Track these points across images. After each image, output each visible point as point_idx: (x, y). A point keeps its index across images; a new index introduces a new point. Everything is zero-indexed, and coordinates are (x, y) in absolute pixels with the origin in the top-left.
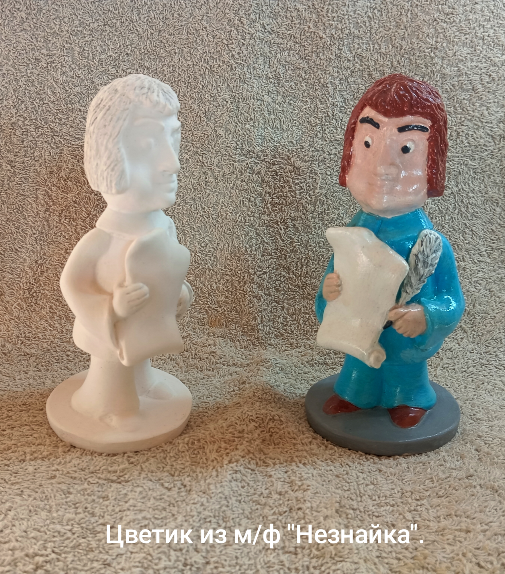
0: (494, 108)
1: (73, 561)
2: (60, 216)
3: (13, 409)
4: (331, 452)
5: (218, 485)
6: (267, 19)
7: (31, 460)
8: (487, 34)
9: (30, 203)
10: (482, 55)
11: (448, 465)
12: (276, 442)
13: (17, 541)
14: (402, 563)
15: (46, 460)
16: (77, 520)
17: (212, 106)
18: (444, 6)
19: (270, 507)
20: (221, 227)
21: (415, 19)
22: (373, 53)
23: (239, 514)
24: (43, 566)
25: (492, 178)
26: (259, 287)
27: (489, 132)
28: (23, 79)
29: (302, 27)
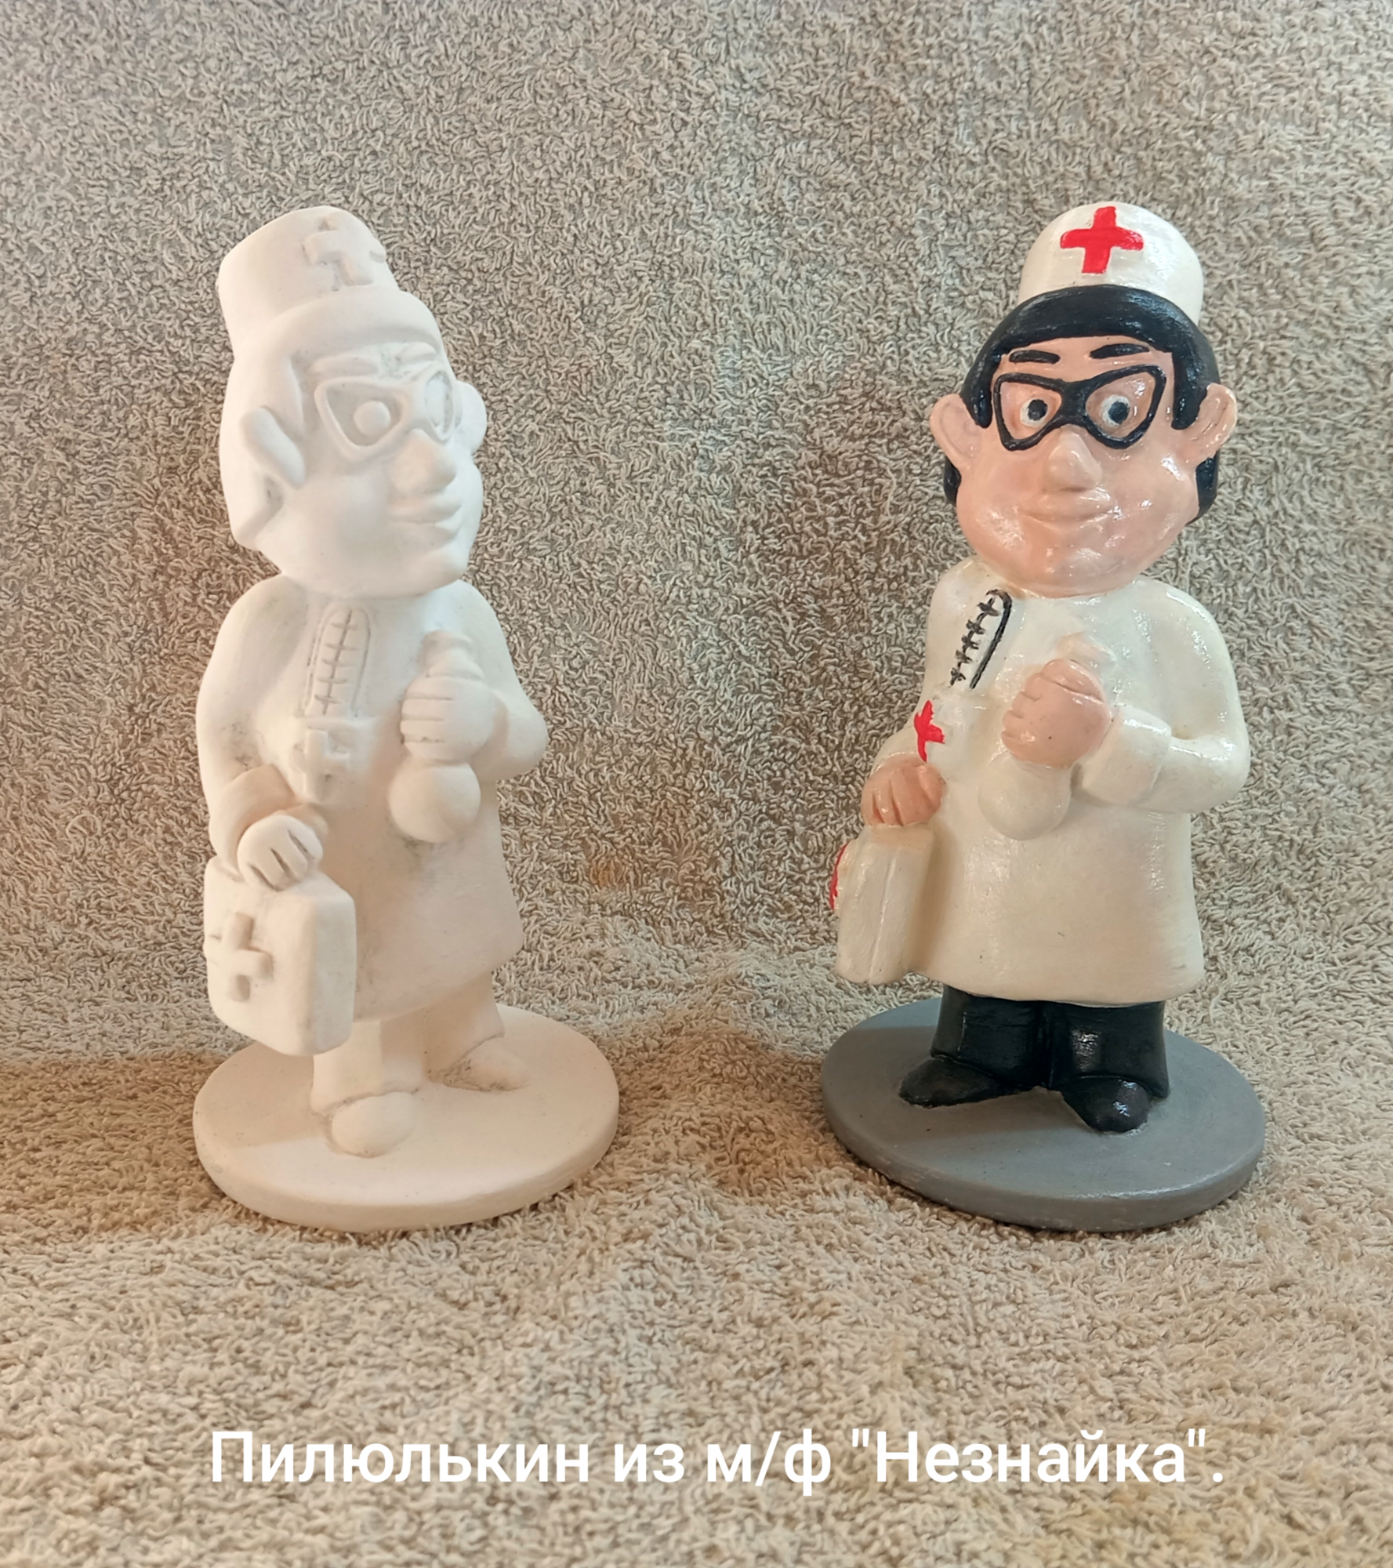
0: (1370, 290)
1: (197, 1486)
2: (194, 586)
3: (59, 1095)
4: (902, 1215)
5: (591, 1298)
6: (749, 55)
7: (102, 1228)
8: (1350, 88)
9: (116, 552)
10: (1335, 146)
11: (1222, 1256)
12: (754, 1186)
13: (54, 1432)
14: (1077, 1509)
15: (143, 1229)
16: (213, 1382)
17: (599, 290)
18: (1231, 14)
19: (730, 1356)
20: (625, 615)
21: (1152, 49)
22: (1037, 142)
23: (644, 1374)
24: (117, 1498)
25: (1366, 480)
26: (725, 779)
27: (1357, 356)
28: (98, 222)
29: (844, 74)
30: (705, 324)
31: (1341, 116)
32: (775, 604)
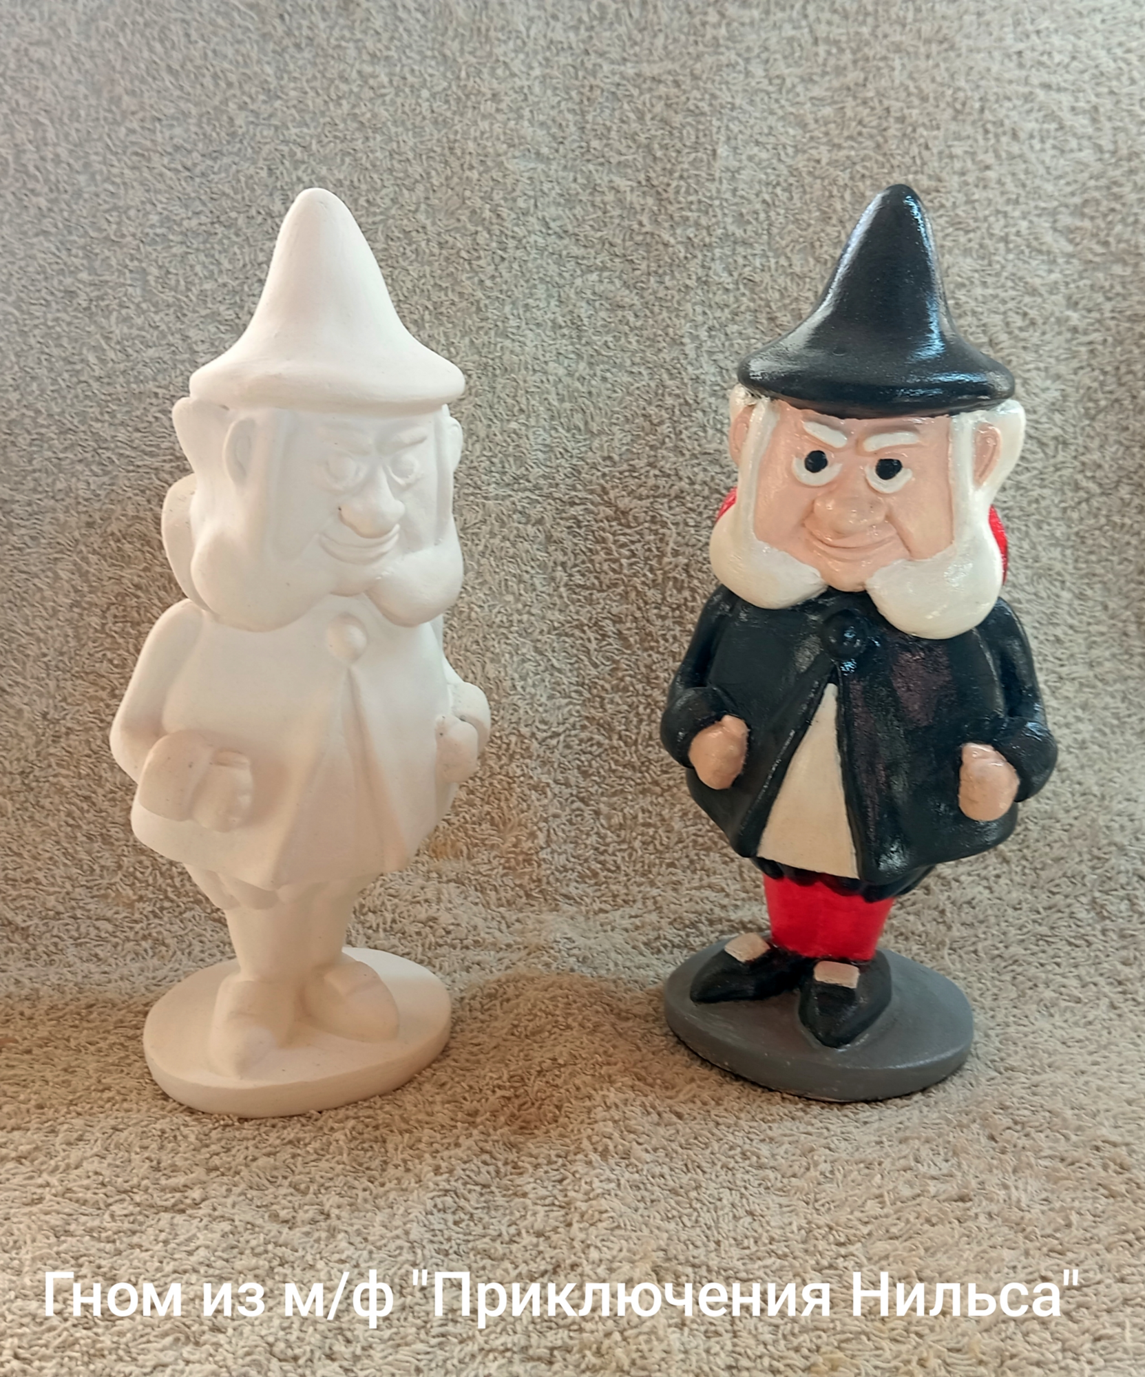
30: (522, 411)
31: (1008, 251)
32: (580, 627)
